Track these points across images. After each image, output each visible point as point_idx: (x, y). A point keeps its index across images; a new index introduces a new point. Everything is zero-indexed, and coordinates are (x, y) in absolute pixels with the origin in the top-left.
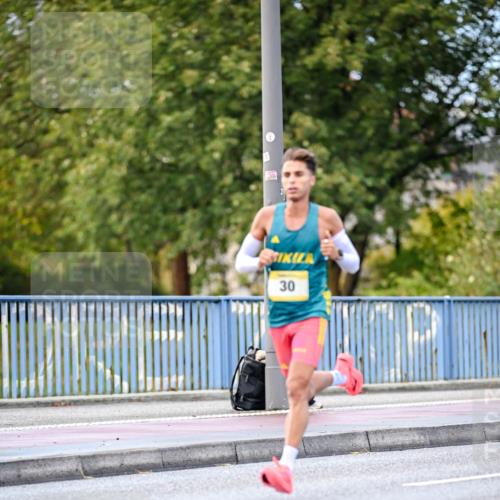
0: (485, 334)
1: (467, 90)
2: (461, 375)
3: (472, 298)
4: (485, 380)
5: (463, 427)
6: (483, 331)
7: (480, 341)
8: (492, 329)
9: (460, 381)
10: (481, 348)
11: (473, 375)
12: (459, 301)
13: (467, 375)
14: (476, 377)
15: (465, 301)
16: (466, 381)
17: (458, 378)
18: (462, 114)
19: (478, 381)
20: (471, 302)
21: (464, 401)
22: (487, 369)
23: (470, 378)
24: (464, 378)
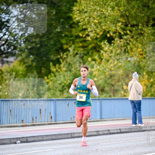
0: (11, 110)
1: (5, 34)
2: (3, 123)
3: (7, 99)
4: (11, 125)
5: (4, 139)
6: (10, 109)
7: (9, 113)
8: (13, 109)
9: (3, 125)
10: (9, 115)
11: (7, 123)
12: (3, 100)
13: (5, 123)
14: (8, 124)
15: (4, 100)
16: (5, 125)
17: (2, 124)
18: (3, 42)
19: (9, 125)
20: (6, 100)
21: (4, 131)
22: (11, 121)
23: (6, 124)
24: (4, 124)
